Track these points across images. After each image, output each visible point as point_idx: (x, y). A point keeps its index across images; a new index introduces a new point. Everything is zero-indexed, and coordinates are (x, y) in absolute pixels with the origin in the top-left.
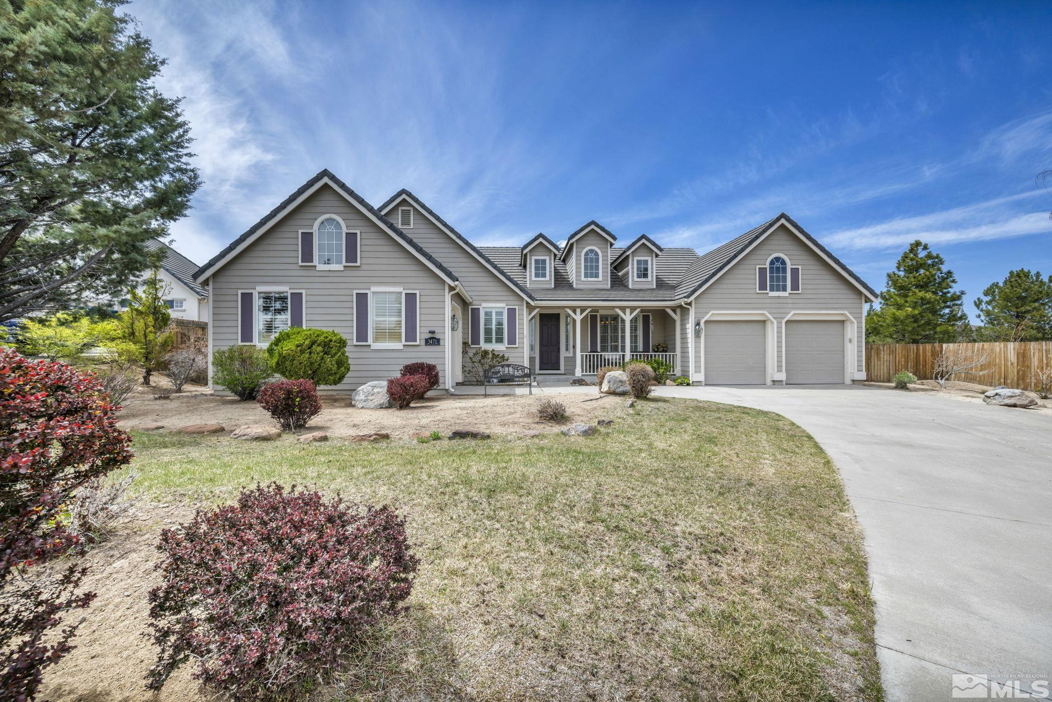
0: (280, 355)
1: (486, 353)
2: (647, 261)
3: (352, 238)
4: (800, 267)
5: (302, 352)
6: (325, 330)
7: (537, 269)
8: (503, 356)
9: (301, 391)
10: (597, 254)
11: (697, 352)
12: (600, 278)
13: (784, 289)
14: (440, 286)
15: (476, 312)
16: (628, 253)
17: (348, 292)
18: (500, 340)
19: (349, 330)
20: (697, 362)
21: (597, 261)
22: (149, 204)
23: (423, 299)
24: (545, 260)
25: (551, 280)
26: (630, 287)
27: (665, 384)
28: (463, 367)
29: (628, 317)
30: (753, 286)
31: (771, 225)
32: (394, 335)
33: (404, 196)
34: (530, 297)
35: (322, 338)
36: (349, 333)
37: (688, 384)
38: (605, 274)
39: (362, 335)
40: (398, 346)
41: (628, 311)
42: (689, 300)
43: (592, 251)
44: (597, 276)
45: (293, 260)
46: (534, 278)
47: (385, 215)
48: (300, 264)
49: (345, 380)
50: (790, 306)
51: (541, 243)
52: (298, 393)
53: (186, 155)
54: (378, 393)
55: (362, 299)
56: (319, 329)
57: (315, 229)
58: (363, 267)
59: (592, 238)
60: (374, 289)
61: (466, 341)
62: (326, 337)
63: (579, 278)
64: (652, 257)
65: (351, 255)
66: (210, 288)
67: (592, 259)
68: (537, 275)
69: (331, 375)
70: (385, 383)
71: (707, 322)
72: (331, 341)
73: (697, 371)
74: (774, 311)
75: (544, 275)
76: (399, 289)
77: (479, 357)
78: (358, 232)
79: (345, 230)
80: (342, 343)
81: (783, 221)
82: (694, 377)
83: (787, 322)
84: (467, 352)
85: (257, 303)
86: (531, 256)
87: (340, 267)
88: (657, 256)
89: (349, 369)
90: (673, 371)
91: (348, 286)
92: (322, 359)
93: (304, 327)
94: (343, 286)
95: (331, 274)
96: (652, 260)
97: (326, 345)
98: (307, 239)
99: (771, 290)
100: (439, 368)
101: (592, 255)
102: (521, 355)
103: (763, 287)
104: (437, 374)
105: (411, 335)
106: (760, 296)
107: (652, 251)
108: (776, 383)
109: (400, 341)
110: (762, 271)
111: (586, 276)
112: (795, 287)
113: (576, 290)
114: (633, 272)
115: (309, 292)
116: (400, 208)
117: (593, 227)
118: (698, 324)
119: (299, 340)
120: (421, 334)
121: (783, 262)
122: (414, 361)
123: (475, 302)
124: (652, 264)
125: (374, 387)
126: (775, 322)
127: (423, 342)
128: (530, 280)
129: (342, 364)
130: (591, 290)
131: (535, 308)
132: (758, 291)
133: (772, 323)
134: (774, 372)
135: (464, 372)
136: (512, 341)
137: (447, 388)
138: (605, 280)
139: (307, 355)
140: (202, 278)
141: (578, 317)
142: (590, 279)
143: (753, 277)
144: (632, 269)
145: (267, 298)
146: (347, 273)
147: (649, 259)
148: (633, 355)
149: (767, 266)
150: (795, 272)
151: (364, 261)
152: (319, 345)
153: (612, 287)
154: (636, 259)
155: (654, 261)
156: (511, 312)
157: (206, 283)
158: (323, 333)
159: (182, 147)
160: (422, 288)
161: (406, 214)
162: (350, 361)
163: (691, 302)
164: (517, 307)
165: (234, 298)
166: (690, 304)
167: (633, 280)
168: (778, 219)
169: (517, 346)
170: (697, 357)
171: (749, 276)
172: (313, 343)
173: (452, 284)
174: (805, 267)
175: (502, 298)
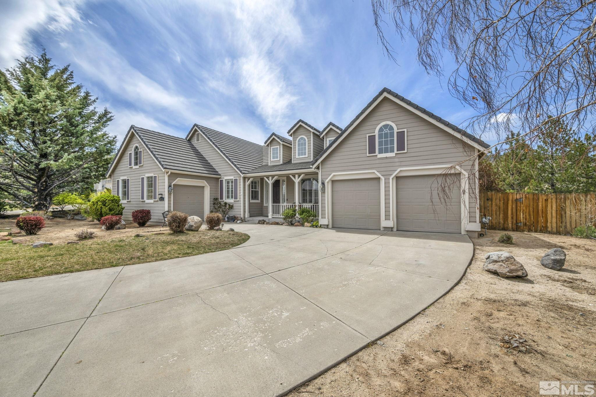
1: (225, 204)
4: (405, 130)
10: (305, 140)
12: (307, 156)
13: (392, 151)
21: (305, 143)
24: (278, 148)
30: (363, 151)
31: (375, 99)
50: (397, 164)
51: (274, 138)
59: (301, 130)
72: (107, 200)
74: (382, 169)
81: (385, 94)
83: (395, 178)
91: (139, 175)
99: (380, 153)
101: (302, 141)
103: (372, 150)
106: (369, 159)
108: (388, 231)
110: (372, 139)
112: (401, 147)
117: (301, 123)
118: (323, 184)
121: (391, 128)
126: (383, 179)
128: (270, 161)
132: (368, 155)
136: (236, 198)
142: (301, 157)
143: (363, 144)
149: (376, 133)
150: (401, 135)
164: (238, 178)
168: (381, 93)
171: (360, 144)
174: (409, 130)
175: (232, 174)
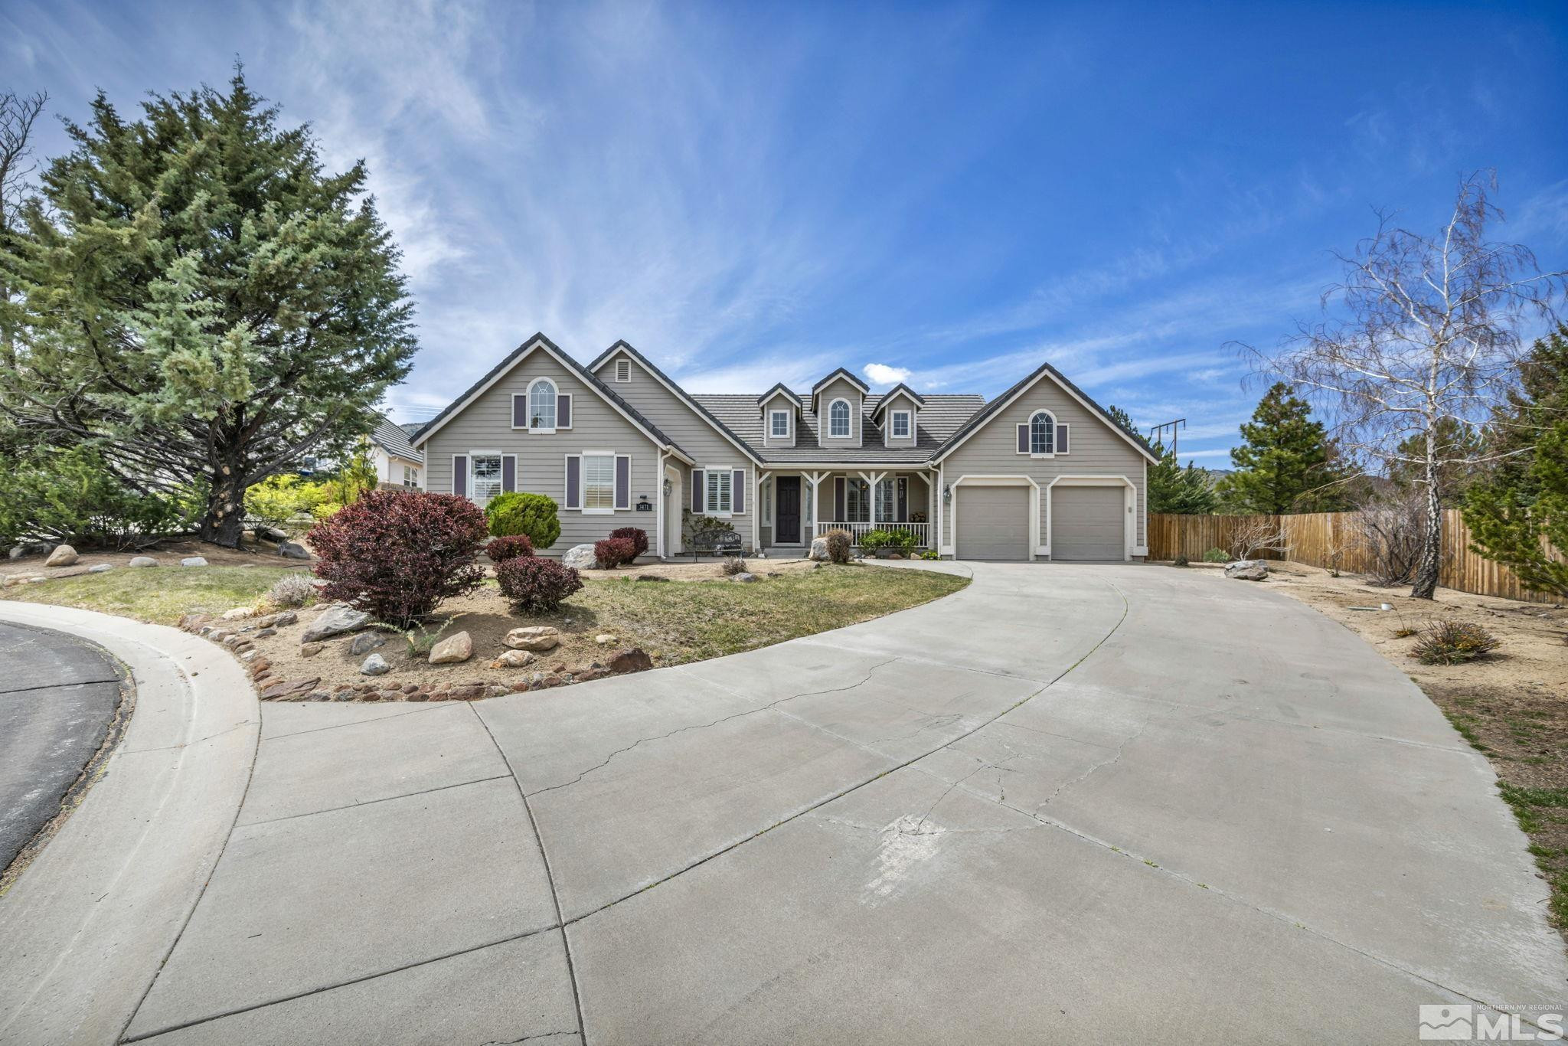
0: (496, 517)
1: (710, 520)
2: (907, 414)
3: (564, 401)
4: (1068, 425)
5: (517, 515)
6: (537, 494)
7: (775, 424)
8: (729, 525)
9: (520, 545)
10: (846, 407)
11: (946, 522)
12: (850, 435)
13: (1050, 450)
14: (652, 450)
15: (698, 476)
16: (882, 406)
17: (560, 456)
18: (725, 508)
19: (560, 495)
20: (946, 532)
21: (847, 414)
22: (369, 369)
23: (635, 462)
24: (785, 414)
25: (791, 437)
26: (886, 445)
27: (909, 558)
28: (683, 536)
29: (872, 482)
30: (1012, 447)
31: (1032, 377)
32: (605, 500)
33: (621, 348)
34: (759, 458)
35: (535, 502)
36: (561, 498)
37: (935, 558)
38: (856, 430)
39: (573, 500)
40: (609, 511)
41: (873, 475)
42: (936, 463)
43: (840, 403)
44: (846, 432)
45: (506, 424)
46: (772, 435)
47: (595, 374)
48: (513, 427)
49: (555, 546)
50: (1057, 469)
51: (780, 394)
52: (518, 546)
53: (409, 326)
54: (587, 555)
55: (574, 463)
56: (532, 493)
57: (528, 393)
58: (574, 432)
59: (841, 388)
60: (586, 453)
61: (688, 507)
62: (539, 501)
63: (824, 435)
64: (913, 410)
65: (563, 420)
66: (425, 451)
67: (840, 412)
68: (775, 432)
69: (542, 538)
70: (593, 546)
71: (958, 488)
72: (543, 505)
73: (946, 543)
74: (1038, 475)
75: (784, 432)
76: (611, 453)
77: (701, 525)
78: (571, 395)
79: (557, 393)
80: (554, 507)
81: (1046, 372)
82: (943, 550)
83: (1054, 488)
84: (687, 520)
85: (470, 465)
86: (768, 409)
87: (552, 431)
88: (918, 409)
89: (559, 533)
90: (926, 544)
91: (560, 450)
92: (535, 521)
93: (516, 491)
94: (554, 450)
95: (544, 438)
96: (912, 414)
97: (539, 509)
98: (520, 401)
99: (1035, 450)
100: (648, 534)
101: (840, 408)
102: (748, 523)
103: (1023, 447)
104: (646, 539)
105: (622, 501)
106: (1020, 458)
107: (912, 403)
108: (1041, 559)
109: (611, 505)
110: (1023, 430)
111: (833, 433)
112: (1062, 447)
113: (820, 449)
114: (889, 428)
115: (522, 456)
116: (617, 361)
117: (841, 375)
118: (947, 490)
119: (514, 503)
120: (633, 499)
121: (1049, 419)
122: (623, 527)
123: (698, 465)
124: (913, 418)
125: (583, 549)
126: (1038, 488)
127: (635, 508)
128: (768, 437)
129: (553, 527)
130: (838, 449)
131: (766, 470)
132: (1018, 453)
133: (1036, 489)
134: (1036, 547)
135: (683, 541)
136: (739, 507)
137: (658, 555)
138: (855, 437)
139: (521, 518)
140: (418, 443)
141: (815, 482)
142: (837, 436)
143: (1012, 436)
144: (888, 425)
145: (479, 461)
146: (559, 437)
147: (909, 412)
148: (878, 525)
149: (1030, 423)
150: (1062, 430)
151: (576, 425)
152: (532, 509)
153: (864, 445)
154: (893, 412)
155: (915, 415)
156: (739, 476)
157: (421, 447)
158: (536, 497)
159: (405, 318)
160: (635, 453)
161: (623, 368)
162: (560, 526)
163: (939, 464)
164: (744, 470)
165: (447, 462)
166: (938, 467)
167: (889, 437)
168: (1040, 370)
169: (744, 513)
170: (947, 527)
171: (1006, 436)
172: (527, 507)
173: (664, 448)
174: (1074, 425)
175: (728, 460)
